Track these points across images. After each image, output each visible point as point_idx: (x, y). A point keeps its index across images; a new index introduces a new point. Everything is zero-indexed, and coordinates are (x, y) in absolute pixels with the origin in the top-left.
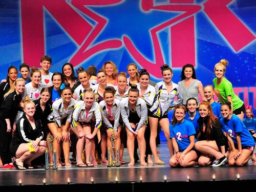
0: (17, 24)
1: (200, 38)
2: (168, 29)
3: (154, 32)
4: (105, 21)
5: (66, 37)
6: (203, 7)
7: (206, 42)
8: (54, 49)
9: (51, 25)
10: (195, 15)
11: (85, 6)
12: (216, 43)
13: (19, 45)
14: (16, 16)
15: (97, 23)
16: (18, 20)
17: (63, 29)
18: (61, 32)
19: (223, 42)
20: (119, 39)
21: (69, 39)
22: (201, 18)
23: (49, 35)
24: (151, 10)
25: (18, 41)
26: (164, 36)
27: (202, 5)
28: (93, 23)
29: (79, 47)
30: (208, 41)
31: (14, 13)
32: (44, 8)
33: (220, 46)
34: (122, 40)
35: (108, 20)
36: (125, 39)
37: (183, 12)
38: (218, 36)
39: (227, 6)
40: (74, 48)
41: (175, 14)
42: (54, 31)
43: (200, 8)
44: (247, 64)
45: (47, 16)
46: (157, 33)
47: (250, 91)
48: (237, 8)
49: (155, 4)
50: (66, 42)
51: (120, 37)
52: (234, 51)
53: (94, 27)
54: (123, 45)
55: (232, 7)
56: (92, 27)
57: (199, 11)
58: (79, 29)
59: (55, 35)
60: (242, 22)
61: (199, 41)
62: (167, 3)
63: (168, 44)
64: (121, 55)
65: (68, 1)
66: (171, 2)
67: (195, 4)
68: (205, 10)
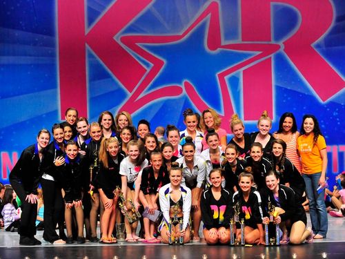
0: (53, 65)
1: (279, 85)
2: (238, 74)
3: (222, 76)
4: (162, 63)
5: (113, 80)
6: (283, 47)
7: (286, 90)
10: (272, 56)
11: (138, 44)
12: (299, 90)
13: (56, 92)
14: (53, 55)
15: (152, 65)
16: (54, 61)
17: (110, 72)
18: (108, 76)
19: (307, 89)
20: (178, 85)
21: (116, 84)
22: (280, 59)
23: (93, 79)
24: (219, 50)
25: (54, 87)
26: (234, 81)
27: (281, 43)
29: (130, 95)
30: (289, 88)
31: (50, 52)
33: (303, 95)
34: (183, 86)
35: (165, 61)
37: (258, 53)
38: (301, 82)
39: (313, 45)
40: (123, 95)
41: (246, 55)
42: (99, 75)
43: (278, 47)
44: (336, 117)
45: (91, 56)
46: (226, 78)
47: (341, 150)
48: (324, 48)
49: (224, 43)
50: (114, 89)
51: (180, 82)
52: (321, 101)
53: (148, 70)
54: (184, 92)
55: (318, 46)
56: (146, 70)
57: (278, 52)
58: (130, 72)
59: (99, 79)
60: (331, 66)
61: (278, 88)
62: (239, 41)
63: (239, 93)
64: (182, 105)
65: (117, 38)
66: (243, 40)
67: (273, 42)
68: (284, 50)
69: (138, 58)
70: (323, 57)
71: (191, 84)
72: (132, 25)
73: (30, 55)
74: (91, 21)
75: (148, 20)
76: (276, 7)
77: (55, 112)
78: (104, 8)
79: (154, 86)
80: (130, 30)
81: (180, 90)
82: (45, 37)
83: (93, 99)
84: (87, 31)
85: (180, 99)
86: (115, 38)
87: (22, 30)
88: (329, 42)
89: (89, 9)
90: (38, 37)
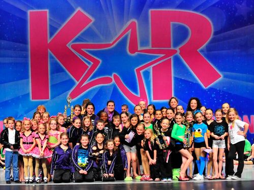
0: (27, 64)
1: (177, 77)
2: (150, 69)
3: (138, 71)
4: (99, 62)
5: (66, 73)
6: (179, 51)
7: (181, 80)
8: (57, 84)
9: (55, 65)
10: (172, 57)
12: (190, 80)
13: (28, 84)
14: (26, 57)
15: (92, 63)
16: (27, 61)
17: (64, 68)
18: (63, 71)
19: (195, 79)
21: (69, 76)
22: (177, 60)
23: (52, 73)
25: (27, 78)
26: (147, 74)
27: (178, 49)
28: (89, 63)
29: (77, 83)
30: (183, 78)
31: (25, 55)
32: (49, 51)
33: (192, 83)
34: (112, 77)
35: (101, 61)
36: (115, 76)
37: (163, 55)
38: (191, 75)
39: (198, 50)
40: (74, 83)
41: (155, 57)
42: (57, 70)
43: (176, 51)
44: (214, 97)
45: (52, 57)
46: (141, 72)
48: (206, 52)
49: (139, 48)
50: (67, 79)
51: (111, 74)
52: (204, 87)
54: (113, 81)
55: (202, 51)
59: (57, 73)
60: (211, 64)
61: (176, 79)
62: (150, 47)
63: (150, 81)
64: (111, 90)
65: (69, 45)
66: (152, 47)
67: (172, 48)
68: (180, 53)
69: (83, 59)
70: (206, 59)
71: (118, 75)
72: (79, 37)
73: (11, 57)
74: (51, 34)
75: (90, 33)
76: (174, 25)
77: (28, 95)
78: (60, 25)
79: (93, 77)
80: (77, 40)
81: (110, 80)
82: (21, 45)
83: (53, 86)
84: (49, 41)
85: (111, 86)
86: (67, 45)
87: (6, 40)
88: (209, 49)
89: (51, 26)
90: (17, 45)
